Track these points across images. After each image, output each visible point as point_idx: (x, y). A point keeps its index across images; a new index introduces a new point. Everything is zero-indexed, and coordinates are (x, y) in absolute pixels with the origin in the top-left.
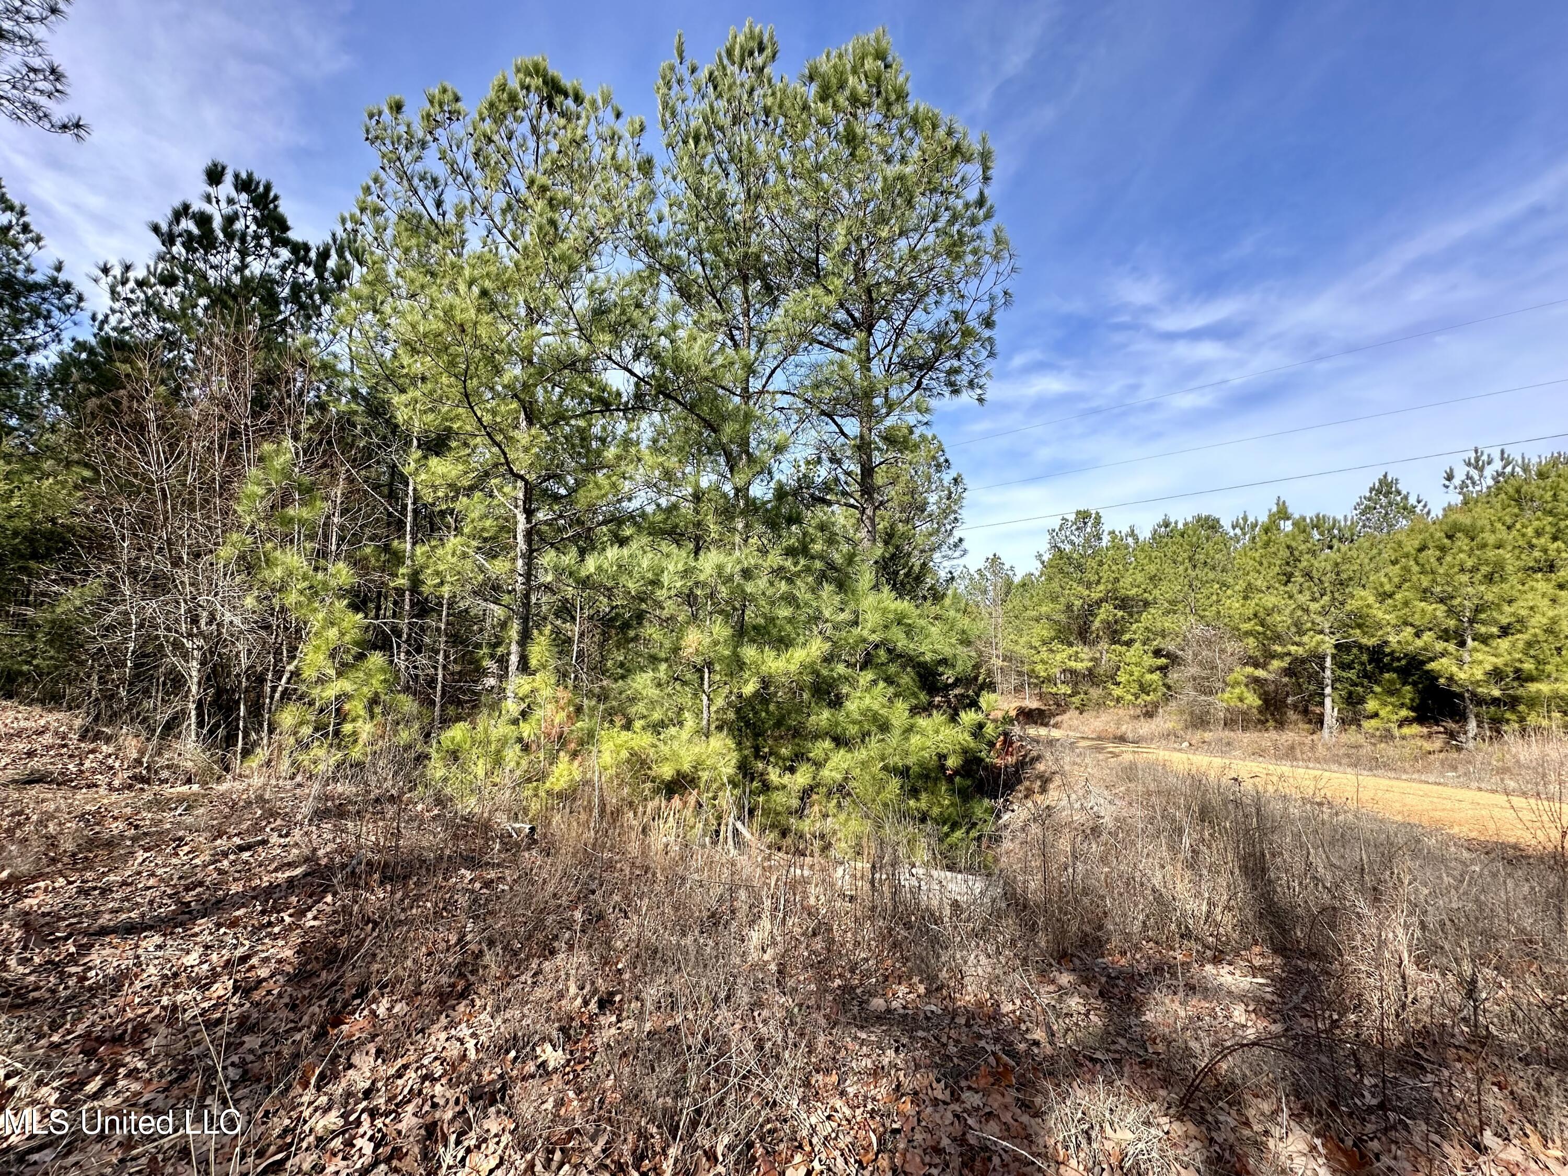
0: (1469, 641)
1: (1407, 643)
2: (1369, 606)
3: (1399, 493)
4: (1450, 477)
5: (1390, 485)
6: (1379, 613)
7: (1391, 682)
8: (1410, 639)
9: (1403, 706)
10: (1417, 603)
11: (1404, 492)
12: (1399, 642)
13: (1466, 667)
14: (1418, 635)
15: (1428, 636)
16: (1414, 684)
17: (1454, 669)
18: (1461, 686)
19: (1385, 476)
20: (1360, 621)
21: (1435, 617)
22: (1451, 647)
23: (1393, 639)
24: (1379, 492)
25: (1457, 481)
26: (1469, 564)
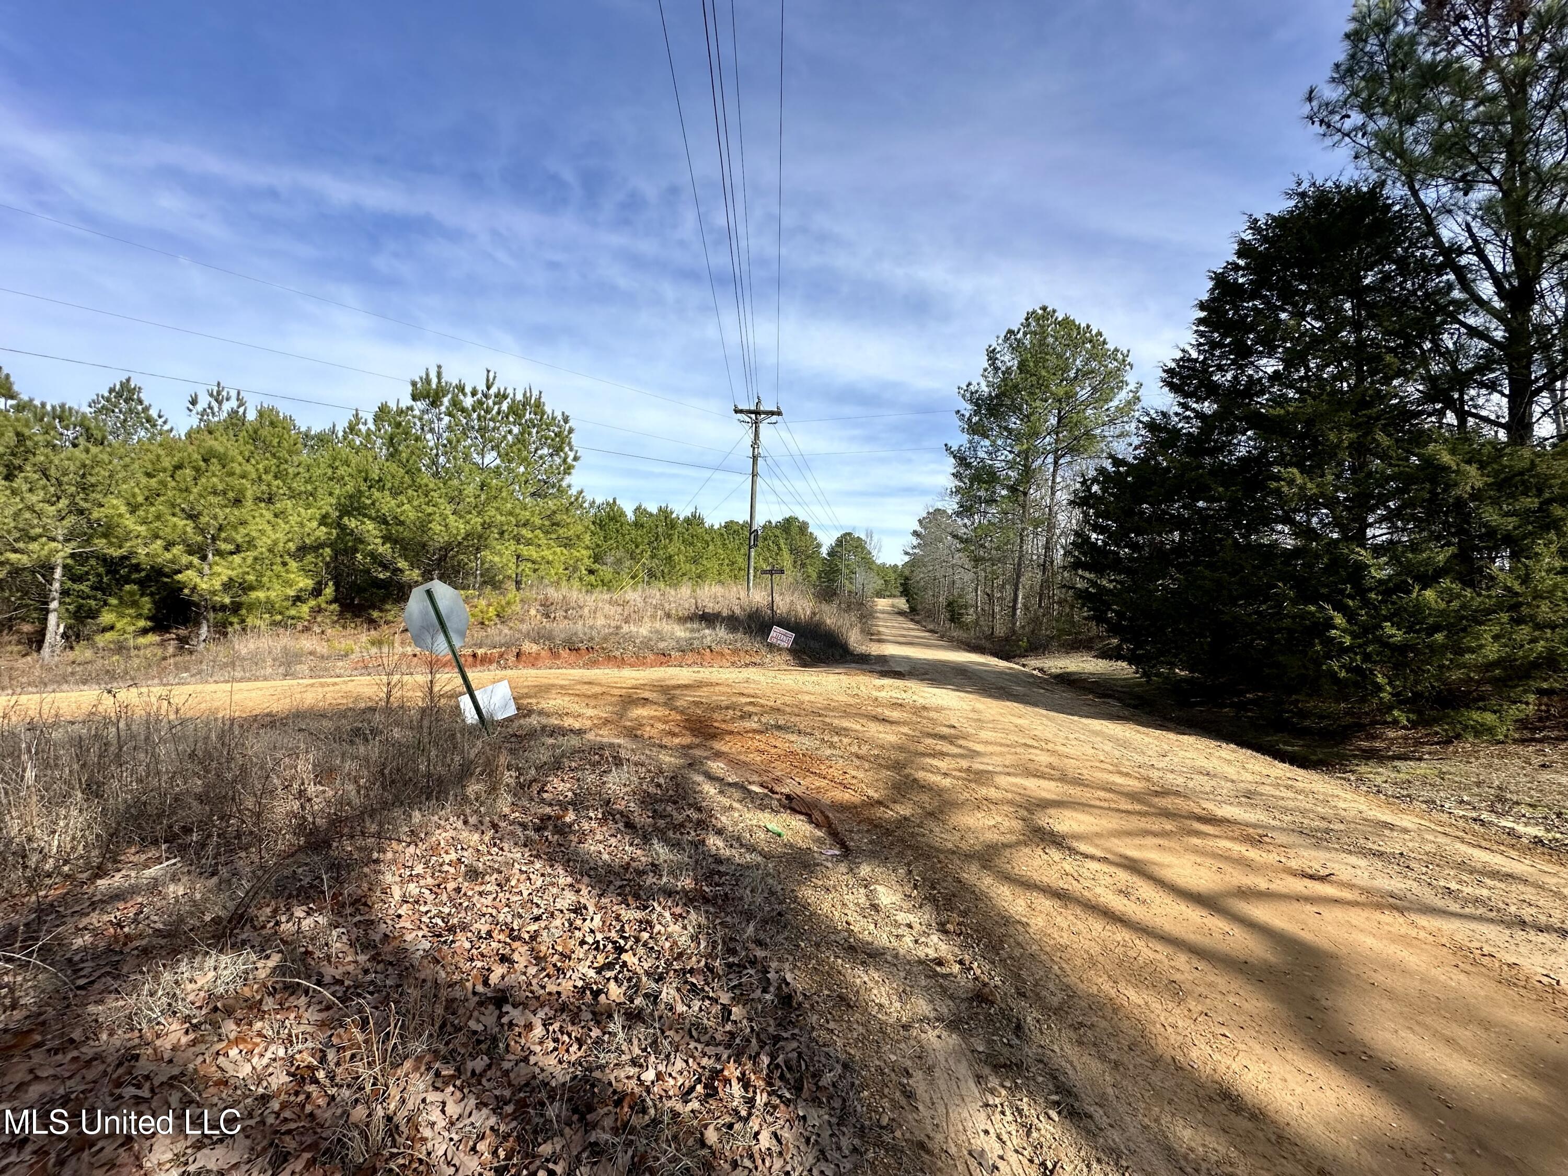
0: (210, 556)
1: (157, 555)
2: (120, 516)
3: (140, 402)
4: (194, 402)
5: (132, 391)
6: (129, 522)
7: (132, 594)
8: (160, 551)
9: (139, 616)
10: (170, 518)
11: (146, 403)
12: (147, 555)
13: (205, 579)
14: (167, 549)
15: (177, 550)
16: (152, 594)
17: (198, 580)
18: (201, 596)
19: (128, 380)
20: (108, 530)
21: (185, 533)
22: (196, 561)
23: (142, 551)
24: (119, 395)
25: (199, 407)
26: (220, 487)
